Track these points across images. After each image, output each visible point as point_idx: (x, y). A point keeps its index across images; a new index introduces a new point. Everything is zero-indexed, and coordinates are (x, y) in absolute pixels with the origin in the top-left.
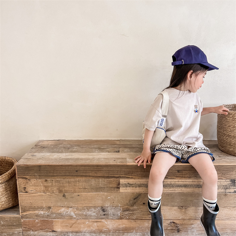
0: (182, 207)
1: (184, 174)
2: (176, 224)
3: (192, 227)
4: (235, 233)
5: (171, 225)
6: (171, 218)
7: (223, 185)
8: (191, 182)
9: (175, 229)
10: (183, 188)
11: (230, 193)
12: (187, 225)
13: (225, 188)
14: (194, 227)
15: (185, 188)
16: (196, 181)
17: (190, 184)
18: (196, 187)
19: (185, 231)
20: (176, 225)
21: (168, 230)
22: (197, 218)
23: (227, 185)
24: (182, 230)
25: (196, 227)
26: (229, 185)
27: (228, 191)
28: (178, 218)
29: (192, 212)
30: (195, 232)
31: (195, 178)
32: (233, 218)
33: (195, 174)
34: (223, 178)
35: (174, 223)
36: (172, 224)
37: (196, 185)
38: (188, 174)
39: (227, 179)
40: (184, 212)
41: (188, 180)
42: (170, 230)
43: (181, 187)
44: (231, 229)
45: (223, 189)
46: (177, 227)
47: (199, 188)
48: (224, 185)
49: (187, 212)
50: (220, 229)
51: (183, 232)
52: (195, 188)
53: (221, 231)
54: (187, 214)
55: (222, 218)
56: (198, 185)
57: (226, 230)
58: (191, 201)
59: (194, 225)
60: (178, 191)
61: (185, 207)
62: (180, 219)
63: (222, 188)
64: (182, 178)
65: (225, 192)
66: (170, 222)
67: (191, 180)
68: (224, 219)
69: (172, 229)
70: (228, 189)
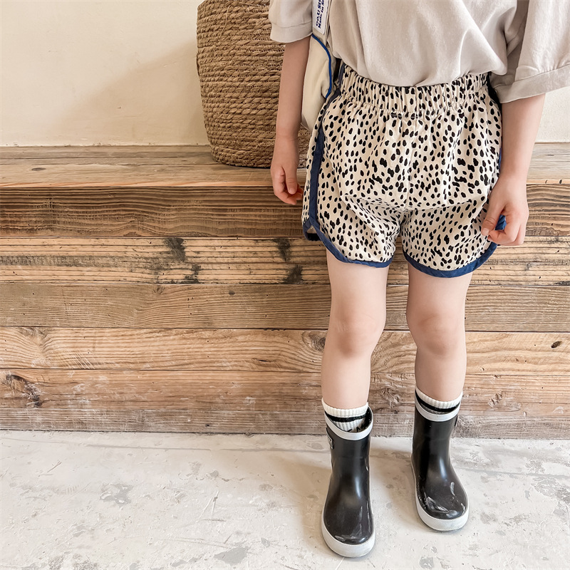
0: (32, 328)
1: (10, 219)
2: (24, 380)
3: (74, 392)
4: (210, 409)
5: (12, 385)
6: (6, 363)
7: (146, 258)
8: (40, 248)
9: (26, 398)
10: (20, 267)
11: (173, 282)
12: (60, 384)
13: (151, 268)
14: (82, 391)
15: (25, 267)
16: (56, 243)
17: (39, 254)
18: (58, 265)
19: (58, 405)
20: (26, 384)
21: (6, 399)
22: (83, 364)
23: (157, 258)
24: (47, 399)
25: (87, 391)
26: (165, 255)
27: (163, 276)
28: (26, 365)
29: (64, 345)
30: (87, 406)
31: (50, 232)
32: (197, 365)
33: (47, 219)
34: (139, 232)
35: (18, 378)
36: (15, 381)
37: (57, 257)
38: (23, 219)
39: (154, 235)
40: (41, 345)
41: (27, 241)
42: (12, 399)
43: (12, 264)
44: (197, 397)
45: (148, 271)
46: (30, 390)
47: (67, 265)
48: (147, 255)
49: (49, 345)
50: (163, 399)
51: (52, 405)
52: (57, 268)
53: (167, 403)
54: (52, 351)
55: (161, 364)
56: (63, 257)
57: (181, 401)
58: (53, 308)
59: (79, 385)
60: (6, 278)
61: (41, 330)
62: (33, 366)
63: (145, 268)
64: (8, 233)
65: (155, 281)
66: (8, 377)
67: (39, 241)
68: (169, 368)
69: (16, 398)
70: (163, 272)
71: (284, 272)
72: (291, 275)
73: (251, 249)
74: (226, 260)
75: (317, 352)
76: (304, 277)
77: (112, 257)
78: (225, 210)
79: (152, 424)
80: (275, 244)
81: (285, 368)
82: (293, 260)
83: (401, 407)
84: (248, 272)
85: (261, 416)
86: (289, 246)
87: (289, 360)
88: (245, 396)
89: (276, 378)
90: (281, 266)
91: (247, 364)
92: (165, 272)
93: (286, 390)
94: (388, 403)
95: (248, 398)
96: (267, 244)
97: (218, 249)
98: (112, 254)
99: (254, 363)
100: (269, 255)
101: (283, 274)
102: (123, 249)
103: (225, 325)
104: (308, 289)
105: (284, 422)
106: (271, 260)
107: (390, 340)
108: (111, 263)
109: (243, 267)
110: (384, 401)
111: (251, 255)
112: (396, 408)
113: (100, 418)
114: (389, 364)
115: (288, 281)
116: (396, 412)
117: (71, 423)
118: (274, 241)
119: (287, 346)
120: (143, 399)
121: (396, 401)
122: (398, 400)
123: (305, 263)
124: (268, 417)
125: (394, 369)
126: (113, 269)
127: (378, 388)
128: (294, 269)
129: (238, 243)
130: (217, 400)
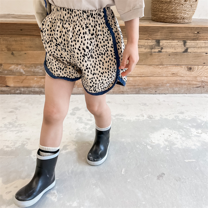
4: (157, 87)
7: (150, 46)
11: (155, 52)
13: (150, 48)
19: (118, 87)
23: (152, 46)
26: (155, 45)
27: (153, 50)
32: (157, 75)
34: (150, 39)
39: (153, 39)
44: (155, 84)
45: (149, 49)
48: (150, 45)
50: (146, 85)
53: (146, 86)
55: (147, 75)
57: (150, 85)
63: (149, 48)
65: (151, 52)
70: (153, 49)
71: (184, 50)
72: (185, 50)
73: (177, 43)
74: (170, 46)
75: (188, 71)
76: (188, 51)
77: (141, 45)
78: (172, 33)
79: (141, 92)
80: (183, 42)
81: (179, 76)
82: (186, 46)
83: (205, 86)
84: (174, 49)
85: (170, 89)
86: (186, 43)
87: (180, 74)
88: (167, 84)
89: (176, 78)
90: (183, 48)
91: (169, 75)
92: (154, 49)
93: (178, 82)
94: (202, 85)
95: (168, 84)
96: (181, 42)
97: (169, 43)
98: (141, 44)
99: (171, 74)
100: (181, 45)
101: (183, 50)
102: (144, 43)
103: (166, 64)
104: (188, 54)
105: (175, 90)
106: (181, 46)
107: (206, 68)
108: (141, 47)
109: (174, 48)
110: (201, 84)
111: (176, 45)
112: (204, 86)
113: (128, 90)
114: (205, 74)
115: (184, 52)
116: (204, 87)
117: (120, 92)
118: (183, 41)
119: (180, 70)
120: (140, 85)
121: (204, 84)
122: (205, 84)
123: (189, 47)
124: (172, 89)
125: (205, 76)
126: (141, 48)
127: (200, 81)
128: (186, 49)
129: (173, 41)
130: (160, 85)
